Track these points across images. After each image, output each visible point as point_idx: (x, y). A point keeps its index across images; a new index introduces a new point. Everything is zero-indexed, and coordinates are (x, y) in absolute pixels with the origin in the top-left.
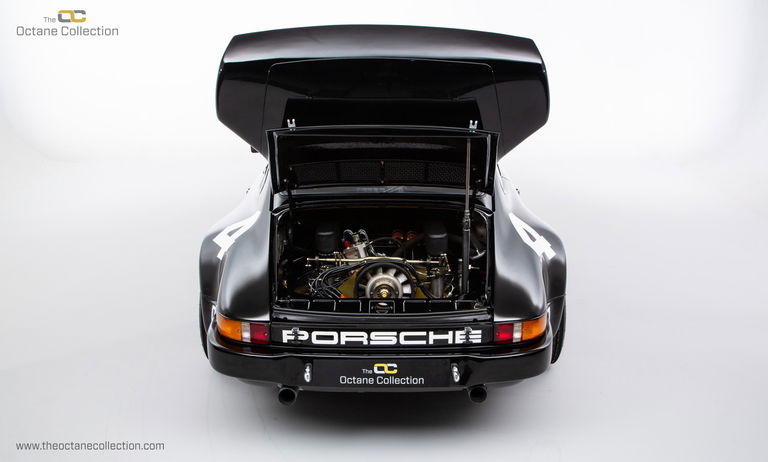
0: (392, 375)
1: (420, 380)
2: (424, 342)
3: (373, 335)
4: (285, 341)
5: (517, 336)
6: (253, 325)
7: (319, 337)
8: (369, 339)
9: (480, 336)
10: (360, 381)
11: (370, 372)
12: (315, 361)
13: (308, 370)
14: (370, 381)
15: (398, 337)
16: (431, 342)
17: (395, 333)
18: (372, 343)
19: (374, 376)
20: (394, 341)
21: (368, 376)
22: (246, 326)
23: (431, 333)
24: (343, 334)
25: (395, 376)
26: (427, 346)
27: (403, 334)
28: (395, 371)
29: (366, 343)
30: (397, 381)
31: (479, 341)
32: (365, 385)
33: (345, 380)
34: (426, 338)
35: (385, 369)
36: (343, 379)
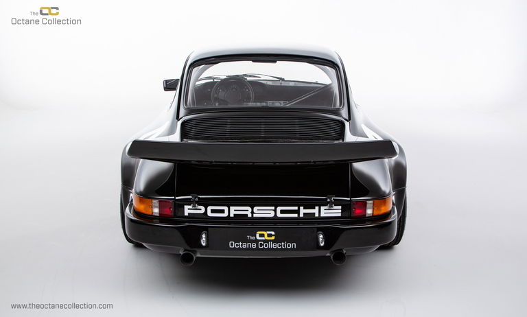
0: (270, 241)
1: (293, 245)
2: (296, 215)
3: (256, 209)
4: (186, 214)
5: (369, 212)
6: (161, 201)
7: (213, 211)
8: (252, 213)
9: (340, 211)
10: (245, 245)
11: (253, 238)
12: (209, 229)
13: (204, 236)
14: (253, 245)
15: (275, 211)
16: (301, 215)
17: (273, 208)
18: (255, 215)
19: (257, 241)
20: (272, 214)
21: (252, 241)
22: (156, 202)
23: (302, 208)
24: (232, 208)
25: (273, 241)
26: (299, 218)
27: (279, 209)
28: (273, 238)
29: (250, 215)
30: (275, 246)
31: (340, 215)
32: (249, 249)
33: (233, 245)
34: (298, 212)
35: (265, 235)
36: (232, 245)
